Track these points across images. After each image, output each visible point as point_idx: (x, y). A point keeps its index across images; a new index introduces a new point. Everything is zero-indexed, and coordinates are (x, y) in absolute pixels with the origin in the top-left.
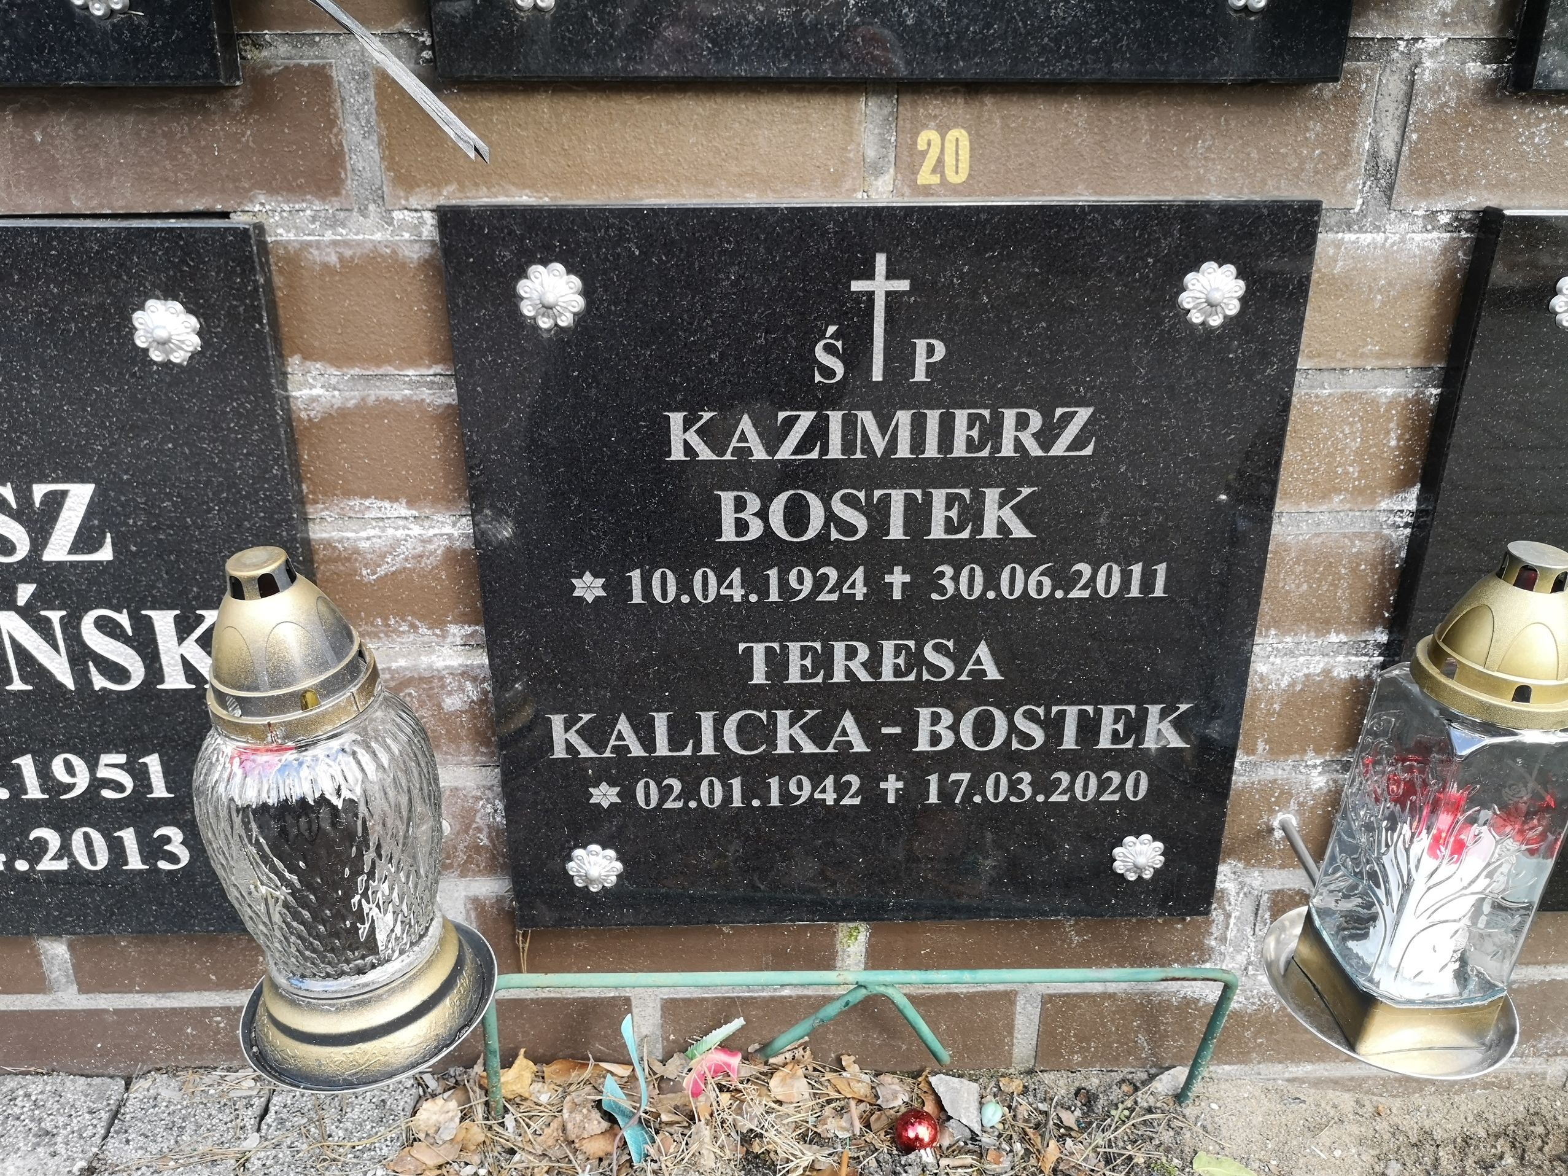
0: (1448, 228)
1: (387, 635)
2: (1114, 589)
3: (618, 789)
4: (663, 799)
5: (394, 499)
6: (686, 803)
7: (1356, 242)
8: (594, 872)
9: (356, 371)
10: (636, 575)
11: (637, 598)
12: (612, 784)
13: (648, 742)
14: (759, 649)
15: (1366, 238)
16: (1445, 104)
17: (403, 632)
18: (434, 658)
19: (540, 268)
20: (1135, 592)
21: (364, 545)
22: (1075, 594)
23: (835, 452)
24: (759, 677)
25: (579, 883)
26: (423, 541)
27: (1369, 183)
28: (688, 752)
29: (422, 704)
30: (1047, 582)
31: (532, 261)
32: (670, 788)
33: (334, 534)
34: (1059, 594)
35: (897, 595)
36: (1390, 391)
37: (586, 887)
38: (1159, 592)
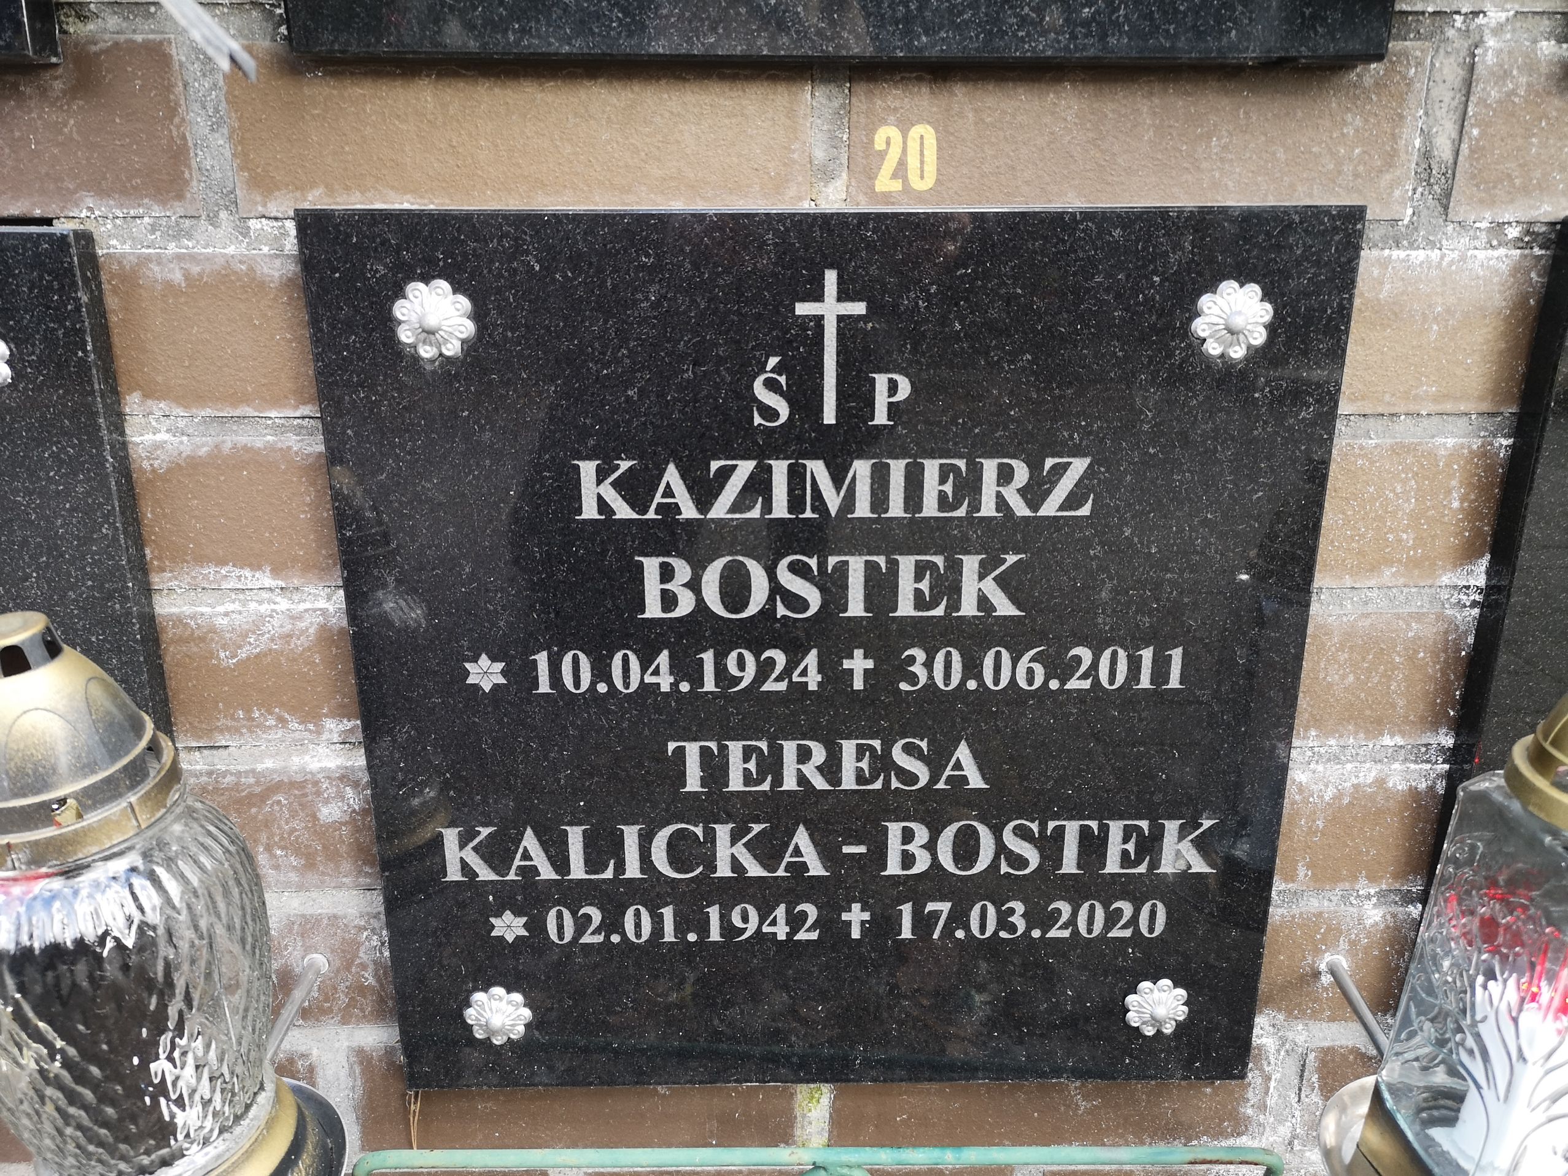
0: (1518, 243)
1: (250, 731)
2: (1120, 679)
3: (524, 919)
4: (580, 931)
5: (256, 567)
6: (607, 937)
7: (1407, 259)
8: (496, 1022)
9: (208, 412)
10: (542, 659)
11: (544, 687)
12: (517, 913)
13: (561, 863)
14: (692, 750)
15: (1418, 256)
16: (1513, 92)
17: (270, 727)
18: (307, 758)
19: (421, 285)
20: (1145, 682)
21: (222, 622)
22: (1073, 684)
23: (780, 509)
24: (693, 783)
25: (479, 1034)
26: (292, 618)
27: (1420, 189)
28: (609, 874)
29: (294, 814)
30: (1039, 670)
31: (411, 278)
32: (588, 918)
33: (185, 609)
34: (1054, 685)
35: (858, 684)
36: (1451, 442)
37: (489, 1038)
38: (1174, 683)
